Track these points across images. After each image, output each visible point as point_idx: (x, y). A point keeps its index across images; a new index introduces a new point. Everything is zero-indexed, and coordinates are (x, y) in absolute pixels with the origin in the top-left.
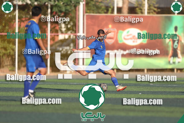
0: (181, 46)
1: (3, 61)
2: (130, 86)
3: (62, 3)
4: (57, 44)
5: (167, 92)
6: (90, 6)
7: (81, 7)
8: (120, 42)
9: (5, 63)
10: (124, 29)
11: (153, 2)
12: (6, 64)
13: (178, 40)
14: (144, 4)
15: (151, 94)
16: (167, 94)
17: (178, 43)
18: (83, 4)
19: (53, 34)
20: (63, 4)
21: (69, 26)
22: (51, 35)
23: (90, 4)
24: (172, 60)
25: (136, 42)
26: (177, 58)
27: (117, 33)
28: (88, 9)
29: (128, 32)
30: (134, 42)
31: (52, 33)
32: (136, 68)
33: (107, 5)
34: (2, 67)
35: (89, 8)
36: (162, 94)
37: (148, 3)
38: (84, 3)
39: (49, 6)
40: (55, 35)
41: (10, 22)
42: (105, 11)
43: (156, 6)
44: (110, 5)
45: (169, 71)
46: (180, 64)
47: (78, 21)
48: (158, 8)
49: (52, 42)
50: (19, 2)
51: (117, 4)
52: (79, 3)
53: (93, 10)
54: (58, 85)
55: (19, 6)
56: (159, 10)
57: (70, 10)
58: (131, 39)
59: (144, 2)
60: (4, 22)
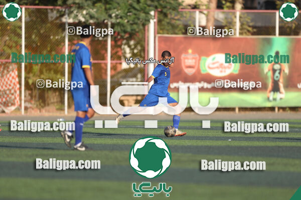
0: (284, 78)
1: (48, 97)
2: (217, 130)
3: (126, 21)
4: (120, 75)
5: (265, 138)
6: (163, 25)
7: (152, 26)
8: (203, 72)
9: (50, 100)
10: (208, 55)
11: (247, 19)
12: (52, 101)
13: (280, 70)
14: (235, 23)
15: (244, 140)
16: (265, 141)
17: (280, 73)
18: (155, 22)
19: (114, 62)
20: (128, 22)
21: (135, 51)
22: (111, 63)
23: (163, 23)
24: (272, 95)
25: (225, 72)
26: (278, 93)
27: (200, 60)
28: (161, 29)
29: (214, 59)
30: (221, 72)
31: (114, 60)
32: (224, 106)
33: (186, 23)
34: (46, 104)
35: (162, 27)
36: (258, 141)
37: (240, 20)
38: (155, 20)
39: (109, 24)
40: (116, 63)
41: (58, 46)
42: (184, 31)
43: (251, 24)
44: (190, 23)
45: (268, 110)
46: (283, 100)
47: (148, 44)
48: (254, 27)
49: (113, 72)
50: (69, 19)
51: (199, 22)
52: (149, 21)
53: (168, 30)
54: (121, 129)
55: (70, 24)
56: (255, 30)
57: (137, 30)
58: (217, 68)
59: (235, 20)
60: (49, 45)
